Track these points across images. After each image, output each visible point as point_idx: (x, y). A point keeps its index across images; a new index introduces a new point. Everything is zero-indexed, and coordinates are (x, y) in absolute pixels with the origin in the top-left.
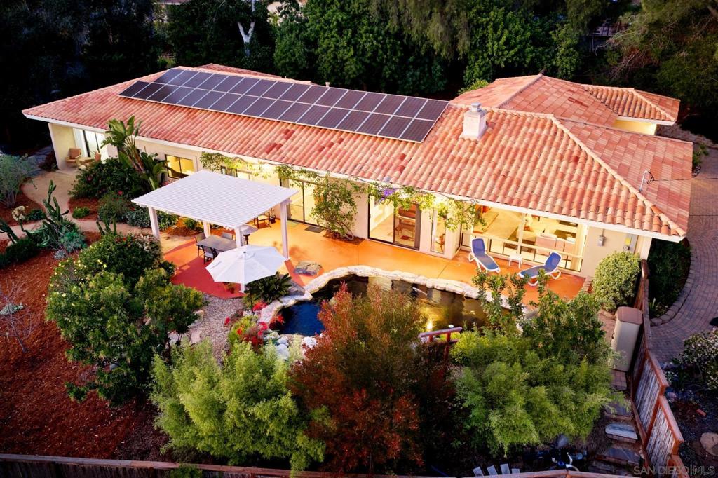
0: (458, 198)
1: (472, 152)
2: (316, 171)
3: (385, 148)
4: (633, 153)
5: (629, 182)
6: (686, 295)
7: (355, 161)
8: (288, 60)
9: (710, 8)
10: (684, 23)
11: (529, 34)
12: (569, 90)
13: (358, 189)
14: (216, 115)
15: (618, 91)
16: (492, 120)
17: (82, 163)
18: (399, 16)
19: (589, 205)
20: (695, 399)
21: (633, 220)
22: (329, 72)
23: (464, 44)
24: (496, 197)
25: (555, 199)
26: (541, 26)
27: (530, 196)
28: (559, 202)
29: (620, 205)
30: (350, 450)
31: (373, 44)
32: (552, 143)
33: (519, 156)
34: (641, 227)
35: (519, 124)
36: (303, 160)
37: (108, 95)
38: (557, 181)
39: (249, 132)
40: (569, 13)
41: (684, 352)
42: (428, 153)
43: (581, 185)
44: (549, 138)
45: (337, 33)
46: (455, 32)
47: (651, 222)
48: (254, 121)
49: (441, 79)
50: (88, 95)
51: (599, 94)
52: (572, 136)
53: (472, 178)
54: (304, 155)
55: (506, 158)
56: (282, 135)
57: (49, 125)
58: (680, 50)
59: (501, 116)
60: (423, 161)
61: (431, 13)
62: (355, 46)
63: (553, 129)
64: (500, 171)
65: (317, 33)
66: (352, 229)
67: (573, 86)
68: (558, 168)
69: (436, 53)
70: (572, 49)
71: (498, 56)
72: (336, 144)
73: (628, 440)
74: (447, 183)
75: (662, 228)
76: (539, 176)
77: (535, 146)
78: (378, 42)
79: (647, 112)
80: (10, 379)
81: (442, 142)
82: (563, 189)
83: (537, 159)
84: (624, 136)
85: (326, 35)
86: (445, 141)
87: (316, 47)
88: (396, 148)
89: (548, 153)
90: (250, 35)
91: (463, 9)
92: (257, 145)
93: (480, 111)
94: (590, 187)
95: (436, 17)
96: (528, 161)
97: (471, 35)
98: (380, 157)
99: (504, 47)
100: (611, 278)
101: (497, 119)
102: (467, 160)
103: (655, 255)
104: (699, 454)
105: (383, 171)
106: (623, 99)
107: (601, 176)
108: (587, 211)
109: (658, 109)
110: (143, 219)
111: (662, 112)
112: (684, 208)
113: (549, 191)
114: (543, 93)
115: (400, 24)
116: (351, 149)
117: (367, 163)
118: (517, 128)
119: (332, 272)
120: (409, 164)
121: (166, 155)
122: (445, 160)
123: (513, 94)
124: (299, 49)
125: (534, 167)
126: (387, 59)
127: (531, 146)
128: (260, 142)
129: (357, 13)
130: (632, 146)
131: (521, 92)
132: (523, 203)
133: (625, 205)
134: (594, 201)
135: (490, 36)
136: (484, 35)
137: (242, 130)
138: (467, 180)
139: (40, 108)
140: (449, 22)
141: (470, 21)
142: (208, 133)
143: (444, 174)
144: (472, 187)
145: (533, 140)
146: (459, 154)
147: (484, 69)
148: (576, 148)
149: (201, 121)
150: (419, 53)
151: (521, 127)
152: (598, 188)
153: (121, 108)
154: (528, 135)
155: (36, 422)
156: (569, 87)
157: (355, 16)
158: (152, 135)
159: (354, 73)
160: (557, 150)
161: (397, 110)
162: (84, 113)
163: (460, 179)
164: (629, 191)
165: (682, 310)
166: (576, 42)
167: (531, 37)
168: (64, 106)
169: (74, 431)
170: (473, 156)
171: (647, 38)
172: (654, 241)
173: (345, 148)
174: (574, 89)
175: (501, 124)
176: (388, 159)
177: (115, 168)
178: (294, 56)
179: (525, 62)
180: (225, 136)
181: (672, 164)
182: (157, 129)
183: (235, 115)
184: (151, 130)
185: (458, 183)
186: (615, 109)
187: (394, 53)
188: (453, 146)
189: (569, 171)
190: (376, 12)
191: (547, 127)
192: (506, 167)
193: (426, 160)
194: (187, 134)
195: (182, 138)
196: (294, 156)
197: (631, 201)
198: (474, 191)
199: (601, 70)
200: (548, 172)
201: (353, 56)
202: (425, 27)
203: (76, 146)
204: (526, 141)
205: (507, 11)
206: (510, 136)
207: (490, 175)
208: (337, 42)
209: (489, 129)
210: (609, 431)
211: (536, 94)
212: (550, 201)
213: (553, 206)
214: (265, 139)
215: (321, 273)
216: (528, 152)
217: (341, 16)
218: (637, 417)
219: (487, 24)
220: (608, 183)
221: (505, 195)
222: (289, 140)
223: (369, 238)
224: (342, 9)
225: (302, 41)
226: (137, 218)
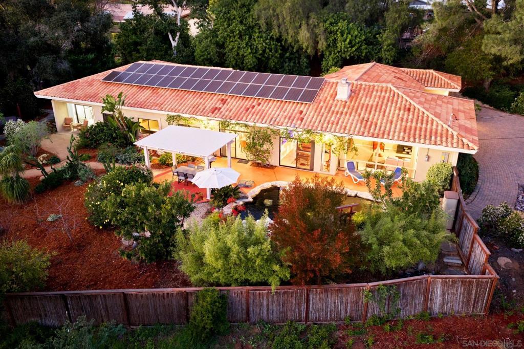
0: (339, 135)
1: (344, 107)
2: (246, 123)
3: (289, 107)
4: (441, 106)
5: (442, 121)
6: (478, 189)
7: (271, 116)
8: (205, 57)
9: (476, 19)
10: (460, 28)
11: (364, 37)
12: (393, 72)
13: (276, 132)
14: (172, 92)
15: (423, 72)
16: (354, 89)
17: (74, 127)
18: (279, 27)
19: (420, 135)
20: (492, 241)
21: (447, 142)
22: (233, 64)
23: (322, 45)
24: (363, 133)
25: (400, 133)
26: (370, 32)
27: (384, 132)
28: (402, 134)
29: (439, 135)
30: (311, 265)
31: (263, 46)
32: (393, 101)
33: (373, 109)
34: (452, 146)
35: (371, 90)
36: (236, 116)
37: (93, 80)
38: (399, 122)
39: (197, 101)
40: (387, 24)
41: (483, 216)
42: (317, 109)
43: (414, 124)
44: (391, 98)
45: (239, 38)
46: (316, 36)
47: (458, 143)
48: (199, 94)
49: (307, 67)
50: (79, 81)
51: (412, 73)
52: (404, 96)
53: (347, 123)
54: (237, 113)
55: (366, 110)
56: (220, 102)
57: (52, 101)
58: (459, 45)
59: (359, 86)
60: (314, 114)
61: (301, 24)
62: (251, 46)
63: (392, 92)
64: (363, 118)
65: (225, 38)
66: (270, 160)
67: (395, 69)
68: (398, 115)
69: (304, 51)
70: (391, 46)
71: (344, 51)
72: (256, 106)
73: (456, 265)
74: (332, 127)
75: (465, 146)
76: (387, 120)
77: (382, 103)
78: (266, 44)
79: (443, 84)
80: (67, 257)
81: (324, 102)
82: (403, 127)
83: (385, 111)
84: (434, 96)
85: (231, 40)
86: (327, 102)
87: (224, 48)
88: (295, 108)
89: (391, 107)
90: (177, 41)
91: (321, 22)
92: (204, 109)
93: (347, 83)
94: (419, 125)
95: (304, 27)
96: (380, 112)
97: (327, 39)
98: (286, 113)
99: (348, 46)
100: (436, 177)
101: (356, 88)
102: (342, 113)
103: (460, 164)
104: (497, 268)
105: (290, 121)
106: (427, 76)
107: (425, 119)
108: (420, 138)
109: (449, 82)
110: (130, 159)
111: (452, 84)
112: (475, 135)
113: (395, 129)
114: (378, 73)
115: (280, 33)
116: (267, 108)
117: (279, 117)
118: (370, 93)
119: (262, 185)
120: (306, 116)
121: (139, 119)
122: (328, 113)
123: (361, 74)
124: (213, 49)
125: (384, 116)
126: (271, 55)
127: (380, 103)
128: (206, 107)
129: (251, 25)
130: (439, 102)
131: (365, 73)
132: (381, 136)
133: (441, 134)
134: (423, 133)
135: (339, 39)
136: (335, 38)
137: (191, 99)
138: (344, 124)
139: (46, 90)
140: (312, 30)
141: (326, 29)
142: (169, 103)
143: (329, 121)
144: (348, 128)
145: (381, 100)
146: (337, 109)
147: (335, 60)
148: (408, 103)
149: (163, 95)
150: (292, 51)
151: (372, 92)
152: (424, 125)
153: (105, 89)
154: (378, 96)
155: (92, 280)
156: (393, 70)
157: (250, 27)
158: (130, 105)
159: (251, 65)
160: (396, 105)
161: (293, 84)
162: (78, 92)
163: (340, 123)
164: (443, 127)
165: (477, 197)
166: (394, 42)
167: (365, 40)
168: (63, 89)
169: (119, 284)
170: (346, 110)
171: (438, 38)
172: (460, 154)
173: (263, 108)
174: (397, 71)
175: (360, 91)
176: (292, 114)
177: (105, 128)
178: (209, 54)
179: (362, 55)
180: (181, 104)
181: (464, 112)
182: (133, 101)
183: (186, 91)
184: (129, 102)
185: (338, 127)
186: (423, 83)
187: (276, 51)
188: (332, 105)
189: (405, 116)
190: (265, 24)
191: (388, 91)
192: (367, 116)
193: (316, 114)
194: (154, 104)
195: (152, 106)
196: (230, 114)
197: (444, 132)
198: (350, 131)
199: (409, 60)
200: (393, 117)
201: (250, 53)
202: (297, 33)
203: (68, 116)
204: (377, 100)
205: (349, 23)
206: (366, 97)
207: (358, 121)
208: (239, 44)
209: (353, 94)
210: (445, 260)
211: (374, 74)
212: (396, 134)
213: (399, 137)
214: (209, 105)
215: (255, 187)
216: (379, 106)
217: (242, 27)
218: (460, 252)
219: (337, 31)
220: (430, 122)
221: (369, 133)
222: (225, 105)
223: (280, 165)
224: (241, 22)
225: (214, 44)
226: (125, 159)
